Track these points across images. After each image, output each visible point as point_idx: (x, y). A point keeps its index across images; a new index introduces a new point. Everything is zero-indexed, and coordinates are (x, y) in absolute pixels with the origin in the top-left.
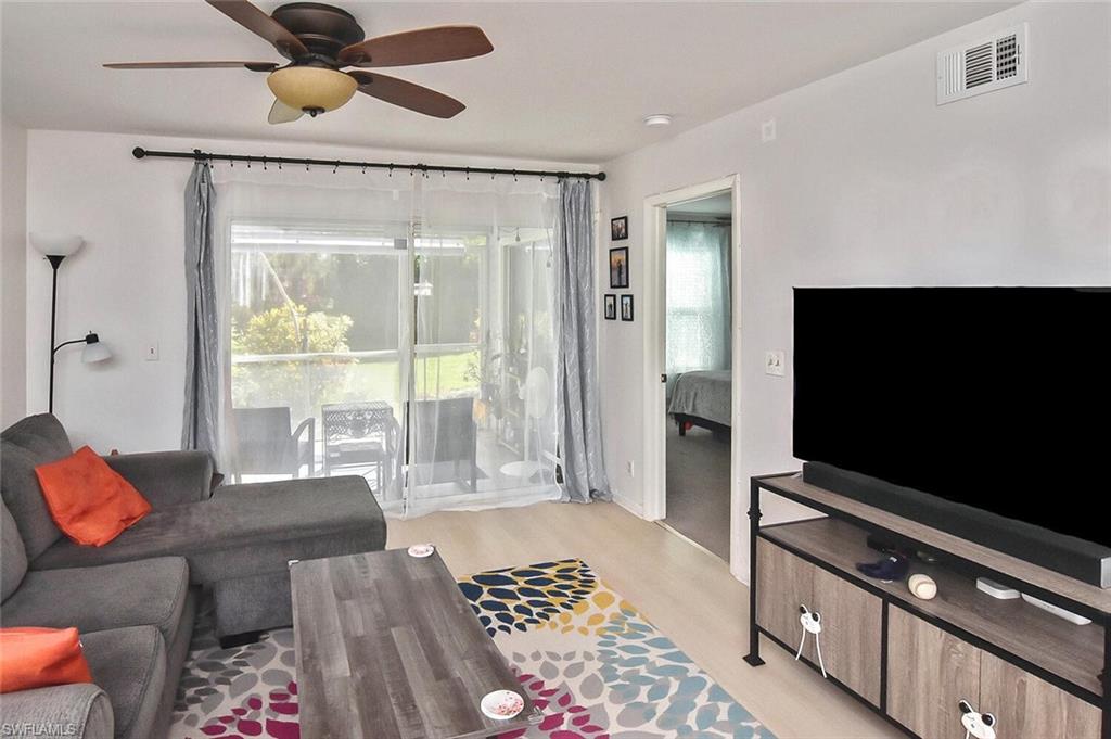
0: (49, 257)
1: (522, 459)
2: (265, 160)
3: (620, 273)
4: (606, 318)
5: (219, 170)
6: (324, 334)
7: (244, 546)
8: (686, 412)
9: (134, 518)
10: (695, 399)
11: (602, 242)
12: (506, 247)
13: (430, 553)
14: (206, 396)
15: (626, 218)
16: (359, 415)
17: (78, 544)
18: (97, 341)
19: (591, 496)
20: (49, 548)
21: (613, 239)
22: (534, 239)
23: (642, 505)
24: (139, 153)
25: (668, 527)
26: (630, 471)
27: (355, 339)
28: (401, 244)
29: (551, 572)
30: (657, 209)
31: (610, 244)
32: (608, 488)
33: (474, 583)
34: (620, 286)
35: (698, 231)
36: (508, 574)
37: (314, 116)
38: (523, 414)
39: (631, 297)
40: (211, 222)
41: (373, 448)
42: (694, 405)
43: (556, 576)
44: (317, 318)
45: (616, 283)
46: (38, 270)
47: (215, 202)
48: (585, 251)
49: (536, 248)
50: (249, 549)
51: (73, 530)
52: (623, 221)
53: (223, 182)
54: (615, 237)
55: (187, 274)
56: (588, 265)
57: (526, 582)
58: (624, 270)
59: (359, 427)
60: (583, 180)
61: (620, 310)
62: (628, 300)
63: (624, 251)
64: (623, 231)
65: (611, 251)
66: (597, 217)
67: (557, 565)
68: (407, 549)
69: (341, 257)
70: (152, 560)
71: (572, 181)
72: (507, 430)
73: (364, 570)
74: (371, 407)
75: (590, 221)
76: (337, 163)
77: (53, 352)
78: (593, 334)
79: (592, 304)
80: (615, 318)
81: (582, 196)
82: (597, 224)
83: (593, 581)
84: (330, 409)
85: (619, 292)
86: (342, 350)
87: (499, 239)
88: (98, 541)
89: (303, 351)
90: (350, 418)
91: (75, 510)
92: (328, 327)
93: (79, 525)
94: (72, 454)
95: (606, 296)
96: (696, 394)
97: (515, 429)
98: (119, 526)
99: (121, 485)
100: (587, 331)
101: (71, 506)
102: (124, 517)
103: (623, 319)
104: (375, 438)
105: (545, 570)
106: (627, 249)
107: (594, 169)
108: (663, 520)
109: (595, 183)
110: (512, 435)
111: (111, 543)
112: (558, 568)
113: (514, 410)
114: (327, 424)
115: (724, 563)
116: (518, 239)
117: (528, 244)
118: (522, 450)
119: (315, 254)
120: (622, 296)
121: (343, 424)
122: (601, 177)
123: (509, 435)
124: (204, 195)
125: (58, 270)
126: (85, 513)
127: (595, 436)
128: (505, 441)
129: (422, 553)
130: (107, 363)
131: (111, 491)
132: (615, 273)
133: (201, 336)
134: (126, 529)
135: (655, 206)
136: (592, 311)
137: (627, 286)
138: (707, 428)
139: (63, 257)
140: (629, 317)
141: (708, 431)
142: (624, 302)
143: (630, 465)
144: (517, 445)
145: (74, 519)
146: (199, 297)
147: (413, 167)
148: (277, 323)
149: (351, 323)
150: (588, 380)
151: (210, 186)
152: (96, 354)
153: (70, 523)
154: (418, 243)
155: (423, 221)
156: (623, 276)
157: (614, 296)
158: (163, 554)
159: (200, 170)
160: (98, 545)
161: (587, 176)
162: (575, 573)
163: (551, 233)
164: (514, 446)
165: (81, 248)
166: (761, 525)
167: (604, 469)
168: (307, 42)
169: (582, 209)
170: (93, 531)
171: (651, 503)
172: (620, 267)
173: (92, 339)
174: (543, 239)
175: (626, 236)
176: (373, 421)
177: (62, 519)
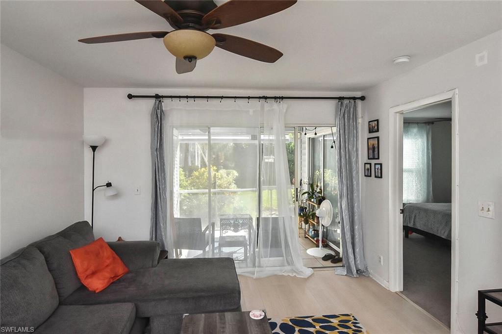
0: (91, 146)
1: (318, 246)
2: (187, 97)
3: (374, 151)
4: (365, 176)
5: (166, 104)
6: (225, 179)
7: (164, 299)
8: (409, 225)
9: (118, 276)
10: (414, 219)
11: (363, 134)
12: (310, 138)
13: (262, 317)
14: (160, 213)
15: (377, 121)
16: (236, 221)
17: (88, 290)
18: (111, 186)
19: (357, 272)
20: (74, 292)
21: (369, 133)
22: (324, 134)
23: (388, 282)
24: (130, 97)
25: (404, 297)
26: (380, 262)
27: (239, 182)
28: (254, 137)
29: (335, 322)
30: (398, 114)
31: (367, 135)
32: (366, 268)
33: (291, 324)
34: (374, 158)
35: (414, 127)
36: (310, 320)
37: (190, 62)
38: (318, 223)
39: (381, 165)
40: (162, 129)
41: (241, 239)
42: (414, 222)
43: (339, 325)
44: (223, 172)
45: (371, 156)
46: (88, 153)
47: (164, 119)
48: (354, 139)
49: (325, 138)
50: (167, 301)
51: (86, 283)
52: (376, 122)
53: (168, 109)
54: (371, 131)
55: (151, 154)
56: (355, 147)
57: (320, 327)
58: (376, 150)
59: (236, 228)
60: (352, 101)
61: (374, 171)
62: (379, 166)
63: (377, 139)
64: (376, 127)
65: (368, 139)
66: (360, 120)
67: (339, 317)
68: (250, 312)
69: (235, 144)
70: (118, 304)
71: (346, 102)
72: (311, 230)
73: (222, 326)
74: (243, 217)
75: (356, 123)
76: (222, 97)
77: (93, 190)
78: (358, 184)
79: (357, 168)
80: (370, 176)
81: (352, 110)
82: (360, 124)
83: (361, 331)
84: (223, 217)
85: (373, 162)
86: (233, 187)
87: (305, 134)
88: (97, 289)
89: (215, 188)
90: (232, 222)
91: (89, 272)
92: (226, 177)
93: (89, 280)
94: (94, 241)
95: (365, 164)
96: (415, 216)
97: (314, 230)
98: (109, 282)
99: (114, 258)
100: (355, 183)
101: (86, 271)
102: (112, 276)
103: (376, 177)
104: (243, 233)
105: (332, 320)
106: (378, 138)
107: (358, 94)
108: (401, 292)
109: (359, 102)
110: (313, 233)
111: (102, 291)
112: (340, 319)
113: (314, 220)
114: (222, 225)
115: (446, 328)
116: (316, 134)
117: (321, 136)
118: (318, 241)
119: (228, 144)
120: (375, 164)
121: (230, 225)
122: (363, 98)
123: (312, 233)
124: (159, 116)
125: (95, 153)
126: (93, 274)
127: (359, 240)
128: (309, 236)
129: (257, 317)
130: (116, 196)
131: (108, 262)
132: (371, 151)
133: (158, 184)
134: (112, 283)
135: (396, 113)
136: (358, 172)
137: (378, 158)
138: (422, 235)
139: (97, 147)
140: (380, 176)
141: (422, 236)
142: (377, 167)
143: (380, 258)
144: (315, 239)
145: (87, 277)
146: (157, 165)
147: (260, 98)
148: (204, 174)
149: (237, 175)
150: (356, 210)
151: (162, 111)
152: (110, 192)
153: (85, 279)
154: (262, 137)
155: (265, 125)
156: (376, 152)
157: (370, 164)
158: (124, 301)
159: (157, 103)
160: (96, 292)
161: (354, 98)
162: (349, 324)
163: (335, 130)
164: (313, 238)
165: (105, 142)
166: (486, 323)
167: (364, 258)
168: (182, 15)
169: (351, 116)
170: (97, 284)
171: (394, 281)
172: (374, 148)
173: (109, 185)
174: (329, 133)
175: (378, 131)
176: (243, 225)
177: (82, 276)
